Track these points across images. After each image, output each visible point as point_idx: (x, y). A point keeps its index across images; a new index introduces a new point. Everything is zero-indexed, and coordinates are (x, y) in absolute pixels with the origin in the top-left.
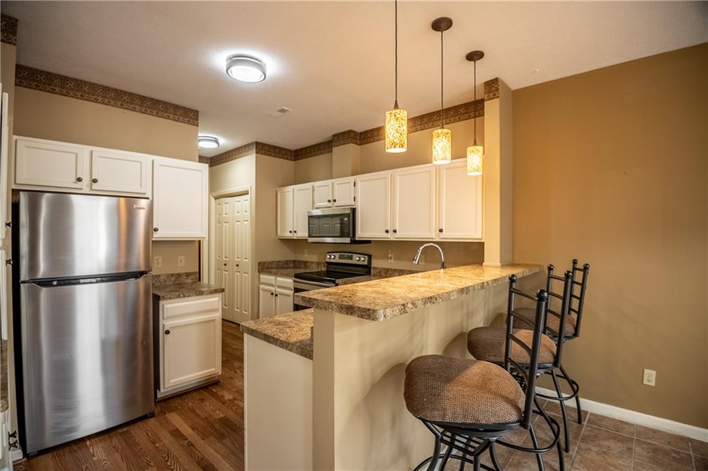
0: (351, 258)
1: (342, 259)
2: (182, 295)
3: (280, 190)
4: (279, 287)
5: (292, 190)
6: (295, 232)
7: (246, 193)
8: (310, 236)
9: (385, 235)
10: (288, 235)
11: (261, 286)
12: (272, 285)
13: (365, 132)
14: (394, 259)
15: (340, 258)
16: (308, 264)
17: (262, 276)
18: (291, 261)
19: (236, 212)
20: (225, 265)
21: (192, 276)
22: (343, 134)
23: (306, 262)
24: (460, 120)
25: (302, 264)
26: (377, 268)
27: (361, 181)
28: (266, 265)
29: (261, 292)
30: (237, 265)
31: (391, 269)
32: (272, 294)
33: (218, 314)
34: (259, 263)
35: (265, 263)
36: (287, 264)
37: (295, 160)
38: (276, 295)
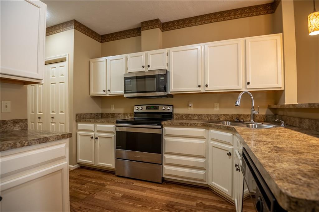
0: (157, 108)
1: (149, 109)
2: (18, 144)
3: (92, 61)
4: (98, 131)
5: (105, 61)
6: (109, 91)
7: (64, 60)
8: (125, 93)
9: (198, 89)
10: (101, 93)
11: (79, 133)
12: (92, 131)
13: (166, 23)
14: (193, 107)
15: (147, 109)
16: (115, 115)
17: (79, 125)
18: (99, 114)
19: (51, 76)
20: (39, 118)
21: (21, 124)
22: (152, 21)
23: (114, 114)
24: (245, 16)
25: (110, 115)
26: (179, 114)
27: (173, 52)
28: (82, 116)
29: (79, 137)
30: (53, 118)
31: (191, 114)
32: (92, 138)
33: (66, 162)
34: (77, 115)
35: (81, 114)
36: (97, 116)
37: (102, 42)
38: (97, 138)
